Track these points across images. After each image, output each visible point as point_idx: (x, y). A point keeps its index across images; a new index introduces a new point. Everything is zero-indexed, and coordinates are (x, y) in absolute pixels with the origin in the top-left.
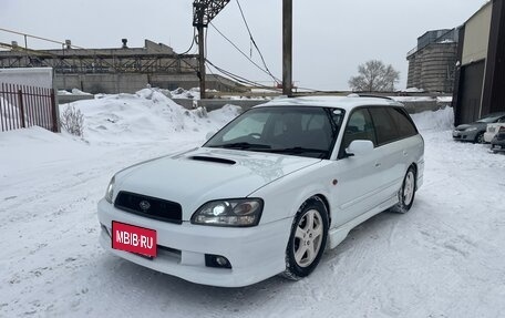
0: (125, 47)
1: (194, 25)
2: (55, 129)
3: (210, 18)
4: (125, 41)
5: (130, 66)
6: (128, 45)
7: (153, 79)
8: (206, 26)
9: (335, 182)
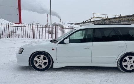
9: (53, 49)
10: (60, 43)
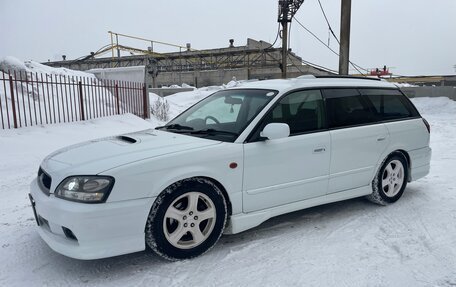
0: (232, 47)
1: (279, 21)
2: (145, 116)
3: (293, 14)
4: (232, 41)
5: (240, 62)
6: (235, 45)
7: (252, 73)
8: (290, 21)
9: (233, 166)
10: (248, 140)
